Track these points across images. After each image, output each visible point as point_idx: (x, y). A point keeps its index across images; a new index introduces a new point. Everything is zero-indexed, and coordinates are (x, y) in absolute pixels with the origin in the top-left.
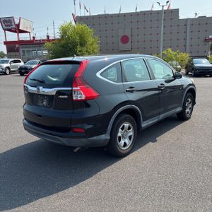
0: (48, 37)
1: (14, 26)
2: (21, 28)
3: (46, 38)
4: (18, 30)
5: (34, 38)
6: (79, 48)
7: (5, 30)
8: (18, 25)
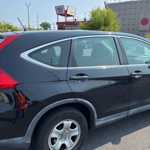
0: (85, 19)
1: (64, 12)
2: (68, 13)
3: (83, 20)
4: (66, 14)
5: (75, 20)
6: (102, 28)
7: (58, 14)
8: (66, 11)
